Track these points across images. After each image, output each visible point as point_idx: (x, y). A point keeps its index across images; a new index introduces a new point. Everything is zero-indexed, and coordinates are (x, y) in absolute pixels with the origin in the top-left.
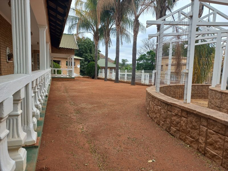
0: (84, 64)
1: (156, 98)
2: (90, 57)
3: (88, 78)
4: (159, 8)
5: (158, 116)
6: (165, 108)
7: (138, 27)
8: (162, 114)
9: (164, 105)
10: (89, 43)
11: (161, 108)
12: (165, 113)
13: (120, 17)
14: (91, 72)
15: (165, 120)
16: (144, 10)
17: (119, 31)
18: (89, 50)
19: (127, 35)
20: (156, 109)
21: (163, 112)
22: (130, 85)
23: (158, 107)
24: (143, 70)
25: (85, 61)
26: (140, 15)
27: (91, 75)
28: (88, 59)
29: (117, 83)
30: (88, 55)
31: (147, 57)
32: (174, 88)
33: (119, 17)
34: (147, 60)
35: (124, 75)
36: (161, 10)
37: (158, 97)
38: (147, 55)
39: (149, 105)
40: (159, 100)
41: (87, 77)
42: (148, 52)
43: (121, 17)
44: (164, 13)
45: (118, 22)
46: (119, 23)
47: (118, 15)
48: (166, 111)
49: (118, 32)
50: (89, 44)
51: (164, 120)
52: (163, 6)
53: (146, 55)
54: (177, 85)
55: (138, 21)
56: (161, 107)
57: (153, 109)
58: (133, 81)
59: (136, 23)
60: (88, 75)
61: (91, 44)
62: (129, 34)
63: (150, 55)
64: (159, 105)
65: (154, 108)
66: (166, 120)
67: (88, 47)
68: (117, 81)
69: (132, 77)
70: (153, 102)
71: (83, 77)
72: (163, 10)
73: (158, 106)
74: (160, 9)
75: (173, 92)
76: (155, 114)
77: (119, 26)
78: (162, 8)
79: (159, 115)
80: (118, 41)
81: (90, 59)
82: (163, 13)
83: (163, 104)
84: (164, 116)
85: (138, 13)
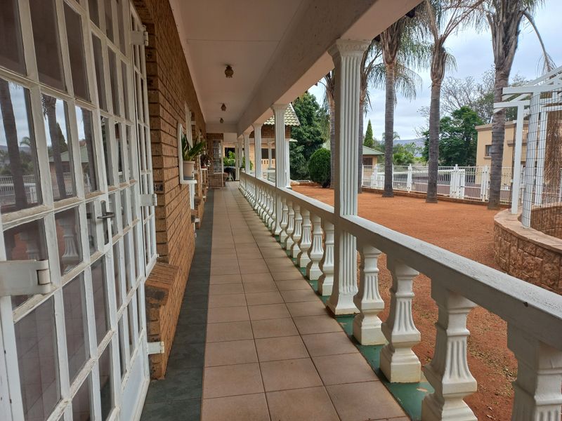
0: (296, 151)
1: (529, 242)
2: (308, 135)
3: (312, 185)
4: (501, 19)
5: (536, 276)
6: (554, 261)
7: (443, 64)
8: (547, 271)
9: (552, 255)
10: (306, 101)
11: (542, 262)
12: (553, 269)
13: (395, 42)
14: (322, 173)
15: (554, 284)
16: (458, 24)
17: (391, 75)
18: (305, 117)
19: (406, 79)
20: (529, 263)
21: (549, 269)
22: (424, 201)
23: (536, 258)
24: (457, 165)
25: (298, 144)
26: (446, 35)
27: (321, 180)
28: (305, 140)
29: (390, 197)
30: (305, 130)
31: (451, 123)
32: (551, 212)
33: (393, 42)
34: (452, 131)
35: (405, 176)
36: (507, 23)
37: (535, 240)
38: (452, 118)
39: (507, 255)
40: (538, 245)
41: (309, 185)
42: (457, 111)
43: (397, 42)
44: (514, 29)
45: (391, 54)
46: (393, 58)
47: (390, 38)
48: (555, 267)
49: (390, 78)
50: (305, 104)
51: (551, 283)
52: (513, 11)
53: (449, 119)
54: (557, 207)
55: (443, 49)
56: (542, 258)
57: (520, 263)
58: (431, 193)
59: (439, 57)
60: (314, 179)
61: (309, 102)
62: (410, 76)
63: (460, 118)
64: (537, 255)
65: (523, 259)
66: (556, 283)
67: (304, 112)
68: (388, 192)
69: (430, 183)
70: (522, 249)
71: (300, 185)
72: (511, 21)
73: (535, 256)
74: (505, 21)
75: (548, 223)
76: (528, 272)
77: (392, 65)
78: (510, 17)
79: (539, 273)
80: (389, 99)
81: (309, 137)
82: (512, 29)
83: (548, 254)
84: (552, 275)
85: (442, 32)
